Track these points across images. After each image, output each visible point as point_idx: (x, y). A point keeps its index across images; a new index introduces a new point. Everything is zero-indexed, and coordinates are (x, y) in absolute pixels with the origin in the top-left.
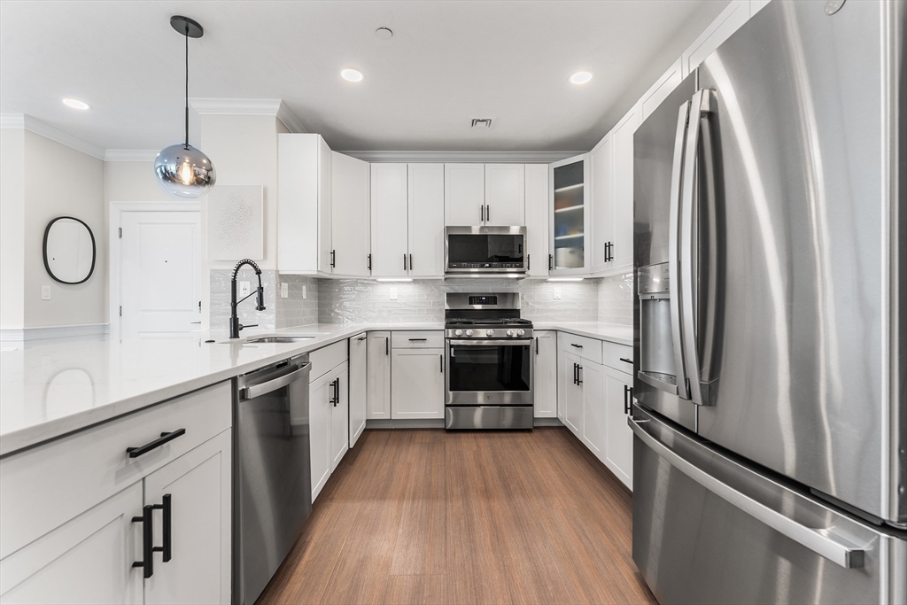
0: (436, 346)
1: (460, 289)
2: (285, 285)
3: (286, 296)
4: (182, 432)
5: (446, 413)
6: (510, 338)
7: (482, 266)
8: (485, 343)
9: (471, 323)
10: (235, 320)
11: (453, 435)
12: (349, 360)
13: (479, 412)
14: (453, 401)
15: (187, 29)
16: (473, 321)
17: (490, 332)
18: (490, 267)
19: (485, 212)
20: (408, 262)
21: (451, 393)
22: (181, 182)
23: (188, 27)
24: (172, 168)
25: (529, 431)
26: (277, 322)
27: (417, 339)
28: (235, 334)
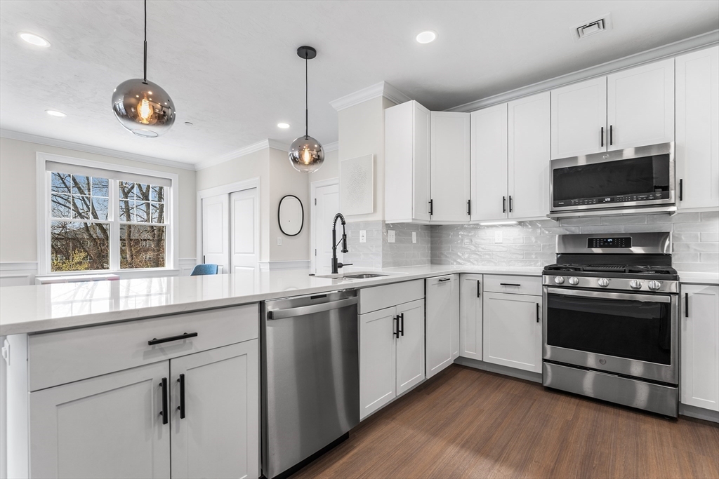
0: (534, 292)
1: (576, 230)
2: (392, 233)
3: (394, 241)
4: (195, 335)
5: (544, 368)
6: (637, 291)
7: (601, 202)
8: (595, 294)
9: (579, 270)
10: (335, 259)
11: (550, 395)
12: (425, 298)
13: (590, 375)
14: (551, 356)
15: (307, 54)
16: (581, 268)
17: (602, 282)
18: (612, 201)
19: (607, 135)
20: (507, 205)
21: (548, 347)
22: (303, 163)
23: (307, 52)
24: (296, 154)
25: (671, 419)
26: (383, 262)
27: (511, 284)
28: (335, 271)
